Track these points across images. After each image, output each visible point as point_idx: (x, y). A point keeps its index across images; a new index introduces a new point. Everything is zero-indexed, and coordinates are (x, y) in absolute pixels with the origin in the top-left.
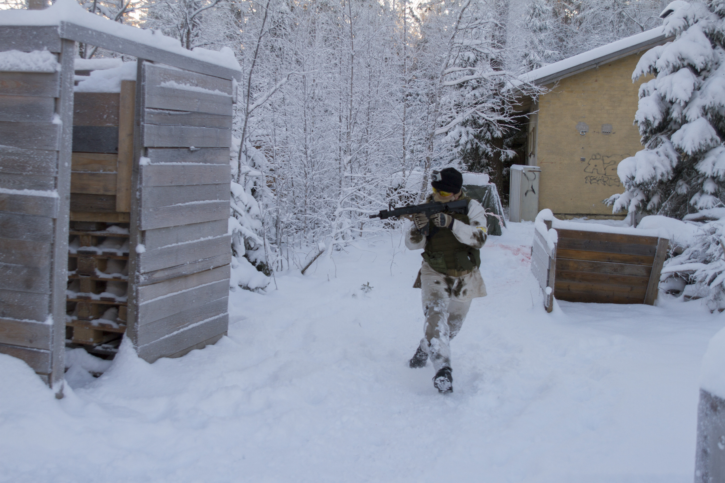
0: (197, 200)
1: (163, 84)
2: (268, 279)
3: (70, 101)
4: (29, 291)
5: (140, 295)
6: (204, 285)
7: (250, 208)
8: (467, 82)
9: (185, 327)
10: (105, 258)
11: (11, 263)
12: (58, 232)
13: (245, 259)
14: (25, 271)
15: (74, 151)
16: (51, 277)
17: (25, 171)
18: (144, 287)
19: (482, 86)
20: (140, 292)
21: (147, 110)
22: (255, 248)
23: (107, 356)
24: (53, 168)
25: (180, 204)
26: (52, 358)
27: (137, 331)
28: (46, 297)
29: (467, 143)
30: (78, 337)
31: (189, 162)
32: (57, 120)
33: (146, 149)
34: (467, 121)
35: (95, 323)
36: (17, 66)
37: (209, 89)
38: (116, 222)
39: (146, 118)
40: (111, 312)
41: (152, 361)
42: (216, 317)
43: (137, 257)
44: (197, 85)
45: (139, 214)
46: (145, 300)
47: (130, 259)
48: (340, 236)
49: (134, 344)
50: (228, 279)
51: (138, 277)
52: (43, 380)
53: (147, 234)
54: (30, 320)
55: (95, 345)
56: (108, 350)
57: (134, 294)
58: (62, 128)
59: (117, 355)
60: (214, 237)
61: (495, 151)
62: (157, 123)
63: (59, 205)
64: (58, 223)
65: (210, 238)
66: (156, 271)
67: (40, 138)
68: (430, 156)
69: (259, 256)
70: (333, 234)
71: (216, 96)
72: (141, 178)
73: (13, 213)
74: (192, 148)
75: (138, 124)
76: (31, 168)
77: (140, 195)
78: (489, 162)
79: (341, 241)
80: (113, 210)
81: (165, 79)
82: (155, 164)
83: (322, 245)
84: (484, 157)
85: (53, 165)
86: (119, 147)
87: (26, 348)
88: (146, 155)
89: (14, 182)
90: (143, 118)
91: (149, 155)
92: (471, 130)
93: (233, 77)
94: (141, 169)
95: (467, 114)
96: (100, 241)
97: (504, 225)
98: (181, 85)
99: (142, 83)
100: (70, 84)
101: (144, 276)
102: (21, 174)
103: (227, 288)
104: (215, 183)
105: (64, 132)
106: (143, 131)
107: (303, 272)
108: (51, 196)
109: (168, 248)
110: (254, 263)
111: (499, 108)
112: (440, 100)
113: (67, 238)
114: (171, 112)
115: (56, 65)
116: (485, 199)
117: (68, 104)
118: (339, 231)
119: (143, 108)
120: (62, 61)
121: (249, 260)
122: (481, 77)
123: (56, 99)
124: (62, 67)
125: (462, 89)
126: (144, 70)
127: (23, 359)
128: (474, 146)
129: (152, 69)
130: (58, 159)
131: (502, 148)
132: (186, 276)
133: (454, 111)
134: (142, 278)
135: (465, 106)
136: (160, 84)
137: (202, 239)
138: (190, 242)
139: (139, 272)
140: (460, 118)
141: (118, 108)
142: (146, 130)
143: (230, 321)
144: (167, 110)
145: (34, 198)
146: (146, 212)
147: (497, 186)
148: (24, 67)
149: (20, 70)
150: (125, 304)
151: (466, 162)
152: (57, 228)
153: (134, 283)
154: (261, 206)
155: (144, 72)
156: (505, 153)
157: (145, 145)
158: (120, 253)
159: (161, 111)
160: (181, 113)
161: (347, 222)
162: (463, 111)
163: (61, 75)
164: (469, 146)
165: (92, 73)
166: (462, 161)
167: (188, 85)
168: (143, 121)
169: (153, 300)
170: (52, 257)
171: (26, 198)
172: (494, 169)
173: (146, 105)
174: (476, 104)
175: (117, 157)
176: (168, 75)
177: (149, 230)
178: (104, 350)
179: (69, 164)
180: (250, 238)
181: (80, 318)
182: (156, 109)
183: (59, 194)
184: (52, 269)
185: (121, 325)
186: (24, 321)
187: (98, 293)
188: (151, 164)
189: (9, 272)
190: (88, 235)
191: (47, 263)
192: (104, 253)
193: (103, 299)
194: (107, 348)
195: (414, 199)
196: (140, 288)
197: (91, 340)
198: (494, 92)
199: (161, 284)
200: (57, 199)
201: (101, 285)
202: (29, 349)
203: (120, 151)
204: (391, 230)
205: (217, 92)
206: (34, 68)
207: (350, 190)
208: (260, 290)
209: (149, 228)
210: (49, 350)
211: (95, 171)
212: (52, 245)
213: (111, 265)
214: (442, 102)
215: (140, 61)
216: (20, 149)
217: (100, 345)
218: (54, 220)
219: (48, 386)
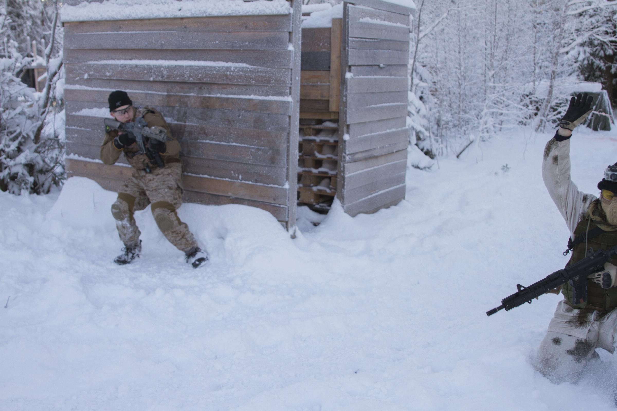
0: (384, 103)
1: (361, 20)
2: (432, 161)
3: (299, 34)
4: (273, 165)
5: (346, 170)
6: (389, 164)
7: (419, 110)
8: (585, 11)
9: (376, 193)
10: (322, 144)
11: (261, 146)
12: (292, 125)
13: (416, 147)
14: (270, 152)
15: (302, 70)
16: (288, 156)
17: (269, 84)
18: (349, 164)
19: (598, 14)
20: (346, 167)
21: (350, 39)
22: (423, 139)
23: (324, 212)
24: (288, 81)
25: (373, 106)
26: (288, 211)
27: (344, 195)
28: (285, 170)
29: (584, 60)
30: (304, 198)
31: (379, 75)
32: (291, 48)
33: (350, 67)
34: (585, 42)
35: (315, 189)
36: (264, 11)
37: (393, 23)
38: (329, 118)
39: (350, 45)
40: (326, 181)
41: (354, 216)
42: (397, 187)
43: (343, 143)
44: (384, 20)
45: (345, 113)
46: (349, 173)
47: (339, 144)
48: (485, 130)
49: (342, 204)
50: (405, 160)
51: (344, 157)
52: (283, 225)
53: (351, 127)
54: (273, 185)
55: (314, 204)
56: (324, 208)
57: (342, 169)
58: (294, 53)
59: (330, 211)
60: (396, 129)
61: (607, 65)
62: (357, 48)
63: (292, 106)
64: (292, 118)
65: (394, 130)
66: (357, 153)
67: (279, 60)
68: (555, 70)
69: (426, 145)
70: (480, 129)
71: (398, 27)
72: (347, 87)
73: (262, 112)
74: (382, 65)
75: (345, 49)
76: (274, 81)
77: (346, 100)
78: (602, 74)
79: (486, 134)
80: (327, 110)
81: (363, 16)
82: (356, 77)
83: (472, 137)
84: (597, 70)
85: (288, 79)
86: (331, 66)
87: (271, 204)
88: (350, 71)
89: (263, 91)
90: (348, 44)
91: (352, 71)
92: (588, 49)
93: (409, 13)
94: (347, 81)
95: (585, 37)
96: (318, 132)
97: (613, 122)
98: (373, 20)
99: (347, 20)
100: (299, 21)
101: (349, 156)
102: (267, 86)
103: (404, 167)
104: (397, 90)
105: (296, 55)
106: (348, 54)
107: (458, 157)
108: (287, 100)
109: (365, 137)
110: (422, 150)
111: (611, 31)
112: (564, 26)
113: (298, 130)
114: (367, 40)
115: (289, 9)
116: (598, 102)
117: (297, 37)
118: (485, 126)
119: (348, 38)
120: (294, 6)
121: (419, 147)
122: (597, 7)
123: (290, 33)
124: (294, 11)
125: (582, 17)
126: (348, 10)
127: (269, 211)
128: (590, 62)
129: (353, 9)
130: (291, 75)
131: (612, 63)
132: (376, 157)
133: (575, 34)
134: (347, 158)
135: (583, 31)
136: (359, 19)
137: (388, 131)
138: (380, 133)
139: (345, 153)
140: (580, 40)
141: (330, 38)
142: (349, 53)
143: (407, 190)
144: (364, 38)
145: (276, 102)
146: (350, 111)
147: (608, 92)
148: (268, 12)
149: (265, 14)
150: (336, 176)
151: (584, 74)
152: (292, 123)
153: (342, 161)
154: (428, 109)
155: (348, 12)
156: (615, 67)
157: (350, 64)
158: (332, 140)
159: (360, 39)
160: (374, 40)
161: (491, 121)
162: (583, 35)
163: (293, 16)
164: (586, 62)
165: (311, 14)
166: (580, 74)
167: (378, 20)
168: (348, 47)
169: (355, 173)
170: (288, 142)
171: (270, 102)
172: (605, 79)
173: (350, 35)
174: (593, 28)
175: (330, 73)
176: (364, 14)
177: (352, 124)
178: (321, 207)
179: (299, 78)
180: (420, 132)
181: (305, 186)
182: (357, 38)
183: (293, 99)
184: (288, 150)
185: (333, 190)
186: (270, 185)
187: (317, 168)
188: (353, 77)
189: (260, 153)
190: (310, 128)
191: (285, 146)
192: (321, 141)
193: (320, 172)
194: (322, 206)
195: (542, 103)
196: (346, 165)
197: (312, 200)
198: (608, 18)
199: (360, 162)
200: (291, 102)
201: (318, 163)
202: (273, 205)
203: (332, 69)
204: (523, 126)
205: (399, 25)
206: (275, 12)
207: (493, 97)
208: (427, 169)
209: (352, 123)
210: (286, 205)
211: (314, 83)
212: (289, 134)
213: (325, 149)
214: (565, 28)
215: (345, 4)
216: (266, 68)
217: (318, 204)
218: (290, 117)
219: (286, 230)
